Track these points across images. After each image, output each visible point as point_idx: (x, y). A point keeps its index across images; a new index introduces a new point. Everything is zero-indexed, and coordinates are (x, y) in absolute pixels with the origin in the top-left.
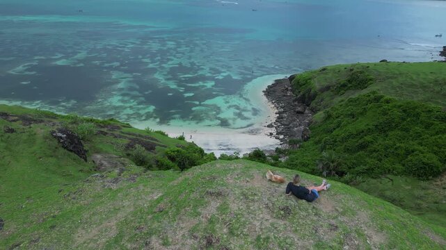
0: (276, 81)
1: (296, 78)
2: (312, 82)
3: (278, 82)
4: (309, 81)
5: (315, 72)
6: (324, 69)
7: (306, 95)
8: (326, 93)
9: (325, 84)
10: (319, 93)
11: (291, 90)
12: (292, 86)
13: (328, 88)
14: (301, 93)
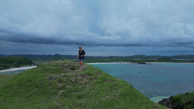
0: (163, 99)
1: (173, 98)
2: (181, 99)
3: (164, 100)
4: (179, 99)
5: (182, 95)
6: (187, 93)
7: (179, 106)
8: (189, 106)
9: (188, 100)
10: (185, 105)
11: (171, 104)
12: (171, 102)
13: (190, 103)
14: (176, 105)
